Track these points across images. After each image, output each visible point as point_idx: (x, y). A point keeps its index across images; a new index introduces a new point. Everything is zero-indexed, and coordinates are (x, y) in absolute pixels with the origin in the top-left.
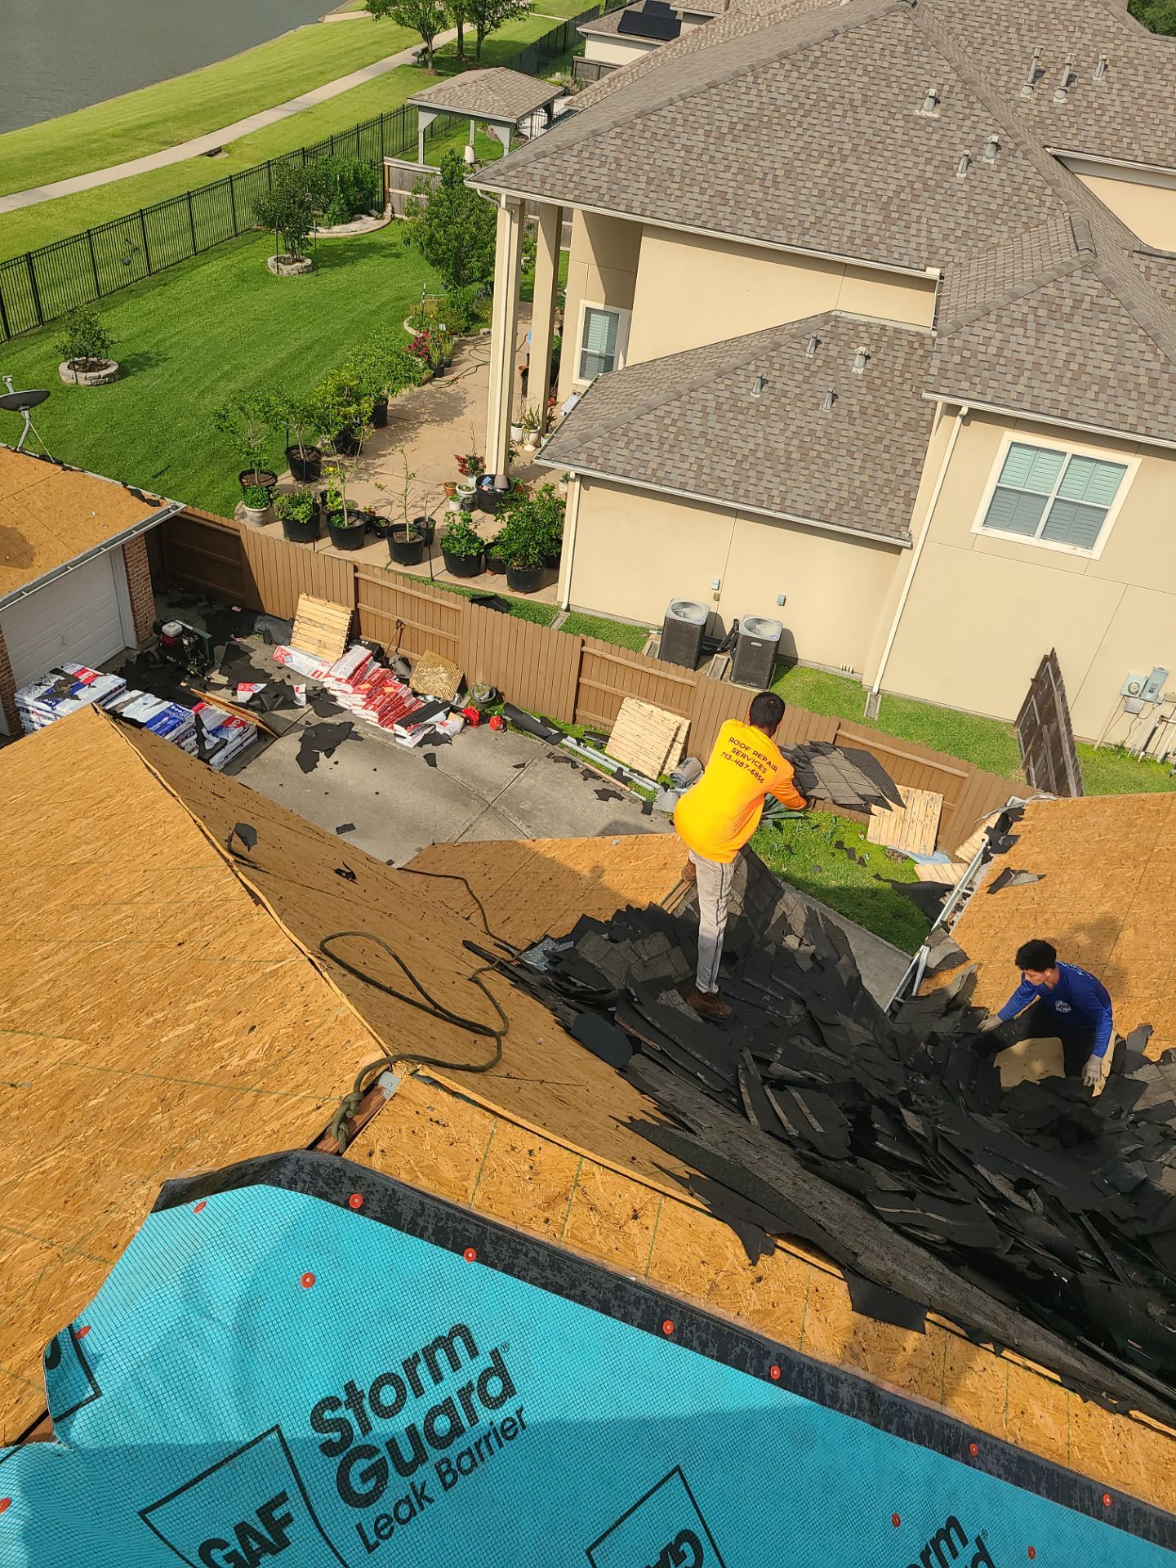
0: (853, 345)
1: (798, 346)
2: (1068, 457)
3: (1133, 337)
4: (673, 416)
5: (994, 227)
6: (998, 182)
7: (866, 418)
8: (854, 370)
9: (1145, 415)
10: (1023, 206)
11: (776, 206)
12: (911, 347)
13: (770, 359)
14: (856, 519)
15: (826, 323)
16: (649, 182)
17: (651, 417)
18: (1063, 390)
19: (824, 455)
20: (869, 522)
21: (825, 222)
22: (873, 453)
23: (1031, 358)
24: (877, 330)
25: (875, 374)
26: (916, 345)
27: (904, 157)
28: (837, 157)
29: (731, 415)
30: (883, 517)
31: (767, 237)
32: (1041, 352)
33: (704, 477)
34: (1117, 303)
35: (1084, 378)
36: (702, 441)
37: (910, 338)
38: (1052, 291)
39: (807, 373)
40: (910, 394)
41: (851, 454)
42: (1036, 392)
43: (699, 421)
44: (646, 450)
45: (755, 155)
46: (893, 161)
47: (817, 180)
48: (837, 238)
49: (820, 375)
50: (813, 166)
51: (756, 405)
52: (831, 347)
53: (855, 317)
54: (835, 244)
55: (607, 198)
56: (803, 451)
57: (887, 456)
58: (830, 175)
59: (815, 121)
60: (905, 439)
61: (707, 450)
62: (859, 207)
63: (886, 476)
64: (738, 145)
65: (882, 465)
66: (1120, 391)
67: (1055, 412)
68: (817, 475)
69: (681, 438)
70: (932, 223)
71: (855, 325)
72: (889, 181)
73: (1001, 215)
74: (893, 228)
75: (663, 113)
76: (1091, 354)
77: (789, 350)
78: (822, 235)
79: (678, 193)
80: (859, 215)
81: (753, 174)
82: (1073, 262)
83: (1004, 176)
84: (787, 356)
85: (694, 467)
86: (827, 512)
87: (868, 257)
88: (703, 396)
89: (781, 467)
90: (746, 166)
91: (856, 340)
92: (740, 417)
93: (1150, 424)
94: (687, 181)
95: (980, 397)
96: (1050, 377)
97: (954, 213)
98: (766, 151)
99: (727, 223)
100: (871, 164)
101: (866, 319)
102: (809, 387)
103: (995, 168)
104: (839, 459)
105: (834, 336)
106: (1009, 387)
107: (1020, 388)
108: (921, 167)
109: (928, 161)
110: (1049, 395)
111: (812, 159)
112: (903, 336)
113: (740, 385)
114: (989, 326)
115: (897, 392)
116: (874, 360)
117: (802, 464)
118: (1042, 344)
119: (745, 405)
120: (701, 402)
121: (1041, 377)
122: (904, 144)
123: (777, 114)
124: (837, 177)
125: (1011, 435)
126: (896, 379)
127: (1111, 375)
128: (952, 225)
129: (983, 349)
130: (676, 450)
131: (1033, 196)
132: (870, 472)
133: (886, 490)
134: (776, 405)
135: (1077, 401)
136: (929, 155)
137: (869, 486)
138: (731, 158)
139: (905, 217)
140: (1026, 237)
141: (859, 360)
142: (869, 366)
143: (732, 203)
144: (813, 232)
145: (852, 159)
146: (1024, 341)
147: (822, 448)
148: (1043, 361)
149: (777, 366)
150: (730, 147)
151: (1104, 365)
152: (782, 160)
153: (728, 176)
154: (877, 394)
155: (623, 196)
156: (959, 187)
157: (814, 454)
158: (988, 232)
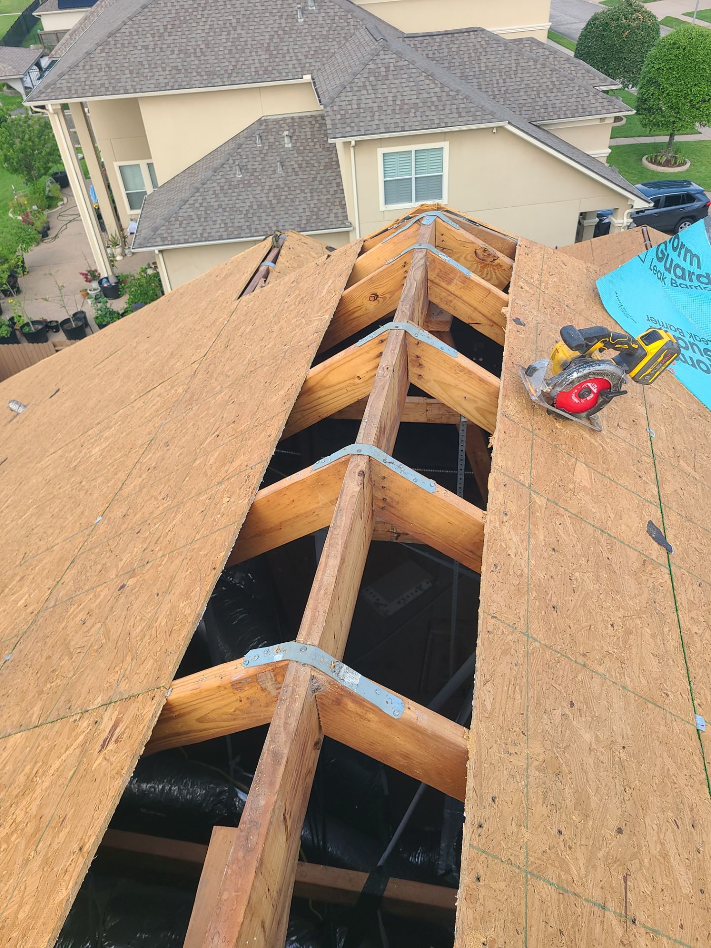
0: (280, 133)
1: (251, 142)
2: (413, 153)
3: (422, 78)
4: (199, 201)
5: (330, 44)
6: (321, 18)
7: (303, 169)
8: (286, 146)
9: (442, 117)
10: (339, 28)
11: (208, 66)
12: (312, 124)
13: (238, 154)
14: (320, 224)
15: (261, 125)
16: (131, 72)
17: (187, 206)
18: (398, 116)
19: (289, 197)
20: (327, 224)
21: (238, 67)
22: (315, 187)
23: (375, 105)
24: (290, 121)
25: (298, 144)
26: (314, 122)
27: (267, 19)
28: (231, 29)
29: (230, 191)
30: (333, 219)
31: (210, 85)
32: (379, 100)
33: (230, 229)
34: (406, 63)
35: (406, 107)
36: (220, 210)
37: (309, 120)
38: (372, 66)
39: (262, 156)
40: (321, 150)
41: (303, 191)
42: (385, 121)
43: (214, 200)
44: (192, 225)
45: (185, 40)
46: (262, 23)
47: (225, 45)
48: (249, 74)
49: (270, 154)
50: (219, 37)
51: (242, 181)
52: (269, 137)
53: (275, 117)
54: (249, 78)
55: (111, 89)
56: (277, 198)
57: (321, 186)
58: (231, 40)
59: (210, 12)
60: (328, 174)
61: (226, 214)
62: (254, 54)
63: (326, 197)
64: (173, 37)
65: (321, 192)
66: (425, 108)
67: (398, 129)
68: (290, 208)
69: (208, 212)
70: (296, 51)
71: (277, 122)
72: (264, 34)
73: (330, 36)
74: (277, 60)
75: (122, 30)
76: (405, 94)
77: (247, 146)
78: (240, 75)
79: (150, 74)
80: (255, 57)
81: (188, 52)
82: (378, 47)
83: (323, 14)
84: (247, 150)
85: (223, 225)
86: (303, 226)
87: (270, 79)
88: (212, 185)
89: (269, 210)
90: (182, 48)
91: (281, 129)
92: (236, 190)
93: (446, 120)
94: (153, 66)
95: (358, 133)
96: (389, 112)
97: (305, 42)
98: (190, 36)
99: (185, 83)
100: (251, 27)
101: (281, 117)
102: (266, 162)
103: (317, 11)
104: (298, 196)
105: (268, 131)
106: (370, 123)
107: (377, 122)
108: (278, 21)
109: (281, 17)
110: (392, 121)
111: (217, 34)
112: (305, 119)
113: (229, 173)
114: (348, 94)
115: (314, 151)
116: (295, 138)
117: (280, 205)
118: (379, 95)
119: (236, 183)
120: (212, 189)
121: (385, 113)
122: (264, 11)
123: (187, 14)
124: (235, 40)
125: (381, 151)
126: (310, 144)
127: (418, 101)
128: (307, 49)
129: (349, 107)
130: (208, 219)
131: (342, 21)
132: (316, 198)
133: (329, 204)
134: (253, 177)
135: (407, 120)
136: (279, 14)
137: (319, 205)
138: (172, 45)
139: (281, 52)
140: (347, 44)
141: (286, 140)
142: (294, 141)
143: (183, 71)
144: (234, 75)
145: (239, 28)
146: (369, 97)
147: (287, 193)
148: (382, 104)
149: (244, 157)
150: (169, 40)
151: (412, 97)
152: (201, 39)
153: (174, 56)
154: (304, 155)
155: (119, 85)
156: (302, 27)
157: (283, 197)
158: (327, 48)
